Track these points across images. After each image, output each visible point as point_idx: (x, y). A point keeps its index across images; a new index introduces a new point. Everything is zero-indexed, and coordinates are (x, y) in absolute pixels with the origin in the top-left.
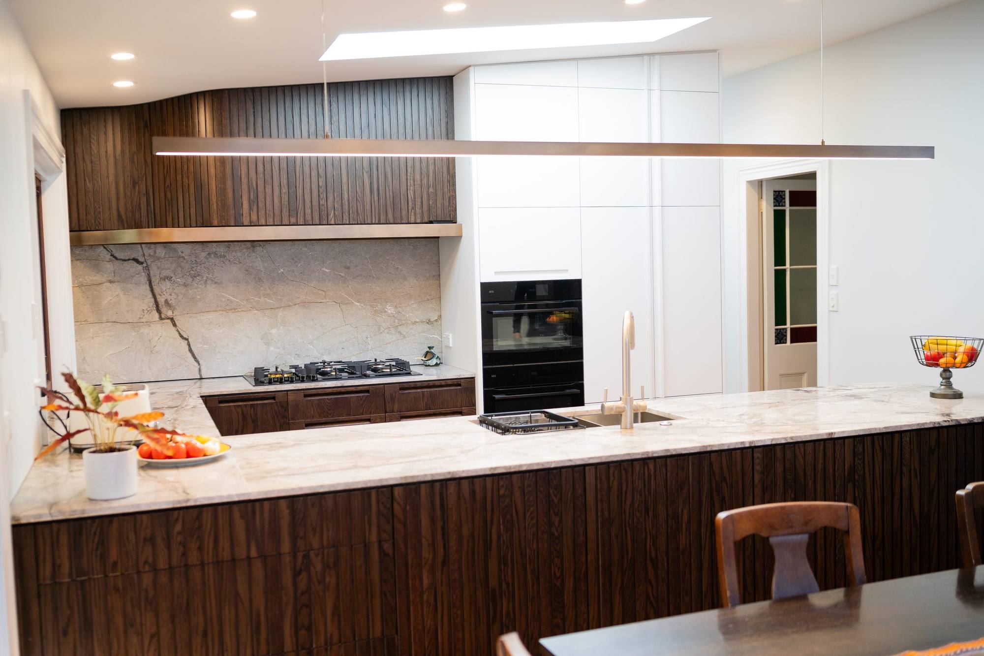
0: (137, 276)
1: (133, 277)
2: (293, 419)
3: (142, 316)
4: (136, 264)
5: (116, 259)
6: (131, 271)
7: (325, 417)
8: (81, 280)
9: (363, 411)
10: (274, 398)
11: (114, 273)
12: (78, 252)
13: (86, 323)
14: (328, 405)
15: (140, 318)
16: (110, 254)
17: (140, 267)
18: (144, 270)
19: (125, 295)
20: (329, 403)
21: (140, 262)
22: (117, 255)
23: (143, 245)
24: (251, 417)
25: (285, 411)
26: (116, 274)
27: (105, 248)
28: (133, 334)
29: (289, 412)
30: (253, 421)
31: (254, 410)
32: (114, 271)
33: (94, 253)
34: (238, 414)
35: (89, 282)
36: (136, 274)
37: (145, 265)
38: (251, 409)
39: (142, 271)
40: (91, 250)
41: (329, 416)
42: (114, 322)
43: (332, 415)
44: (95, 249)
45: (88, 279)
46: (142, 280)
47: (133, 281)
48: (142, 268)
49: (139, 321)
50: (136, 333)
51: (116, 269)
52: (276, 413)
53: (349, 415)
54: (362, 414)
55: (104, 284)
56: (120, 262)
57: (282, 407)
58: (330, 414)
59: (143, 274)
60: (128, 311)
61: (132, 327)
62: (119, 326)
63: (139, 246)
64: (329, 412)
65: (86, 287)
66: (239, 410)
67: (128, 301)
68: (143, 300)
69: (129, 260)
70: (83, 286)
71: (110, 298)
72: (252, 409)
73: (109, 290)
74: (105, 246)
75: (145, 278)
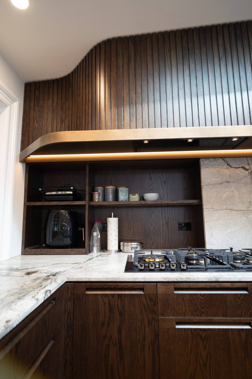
0: (245, 178)
1: (242, 179)
2: (162, 315)
3: (249, 206)
4: (243, 170)
5: (231, 167)
6: (241, 175)
7: (198, 316)
8: (208, 180)
9: (242, 312)
10: (142, 289)
11: (230, 176)
12: (206, 163)
13: (213, 209)
14: (201, 303)
15: (248, 207)
16: (227, 164)
17: (247, 172)
18: (249, 174)
19: (237, 191)
20: (203, 300)
21: (247, 169)
22: (231, 164)
23: (248, 158)
24: (118, 309)
25: (154, 305)
26: (231, 177)
27: (223, 160)
28: (244, 218)
29: (159, 307)
30: (121, 314)
31: (121, 301)
32: (230, 175)
33: (217, 163)
34: (105, 304)
35: (214, 182)
36: (245, 177)
37: (250, 171)
38: (118, 300)
39: (248, 175)
40: (214, 161)
41: (202, 314)
42: (231, 210)
43: (206, 314)
44: (217, 160)
45: (213, 180)
46: (249, 181)
47: (242, 182)
48: (248, 173)
49: (247, 209)
50: (246, 218)
51: (231, 174)
52: (144, 306)
53: (226, 316)
54: (241, 316)
55: (223, 184)
56: (233, 169)
57: (151, 300)
58: (204, 313)
59: (249, 177)
60: (240, 203)
61: (243, 214)
62: (234, 212)
63: (245, 159)
64: (203, 310)
65: (212, 185)
66: (106, 300)
67: (240, 195)
68: (250, 194)
69: (239, 167)
70: (210, 185)
71: (228, 193)
72: (120, 300)
73: (227, 188)
74: (224, 159)
75: (250, 179)
